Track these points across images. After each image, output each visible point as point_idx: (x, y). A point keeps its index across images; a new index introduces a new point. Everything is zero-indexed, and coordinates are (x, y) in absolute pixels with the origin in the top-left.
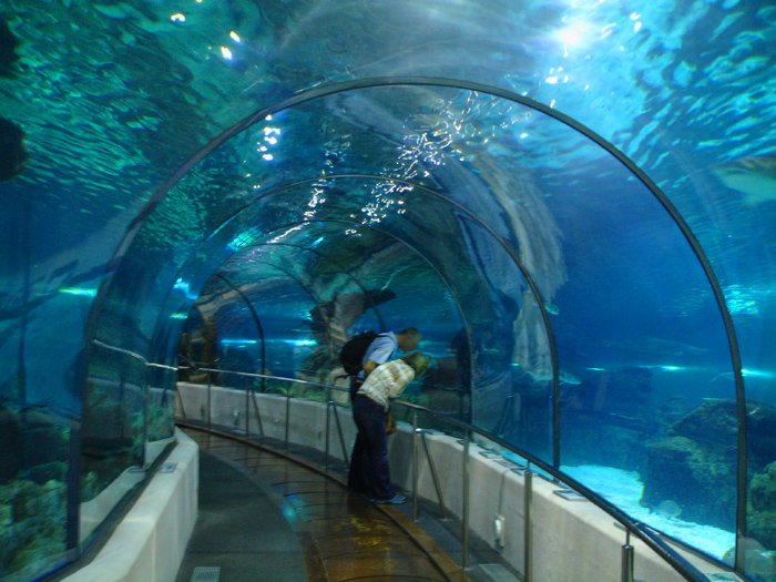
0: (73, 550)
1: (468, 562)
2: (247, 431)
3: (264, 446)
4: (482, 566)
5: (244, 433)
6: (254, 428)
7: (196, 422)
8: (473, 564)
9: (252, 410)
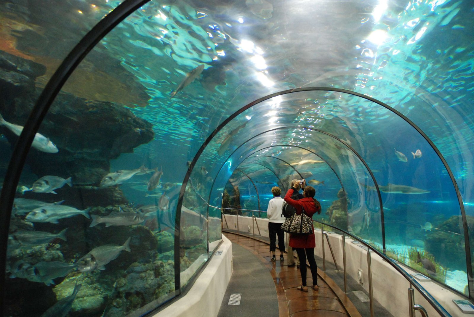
0: (178, 290)
1: (347, 291)
2: (254, 234)
3: (261, 240)
4: (354, 292)
5: (253, 235)
6: (257, 232)
7: (233, 231)
8: (349, 291)
9: (255, 225)
